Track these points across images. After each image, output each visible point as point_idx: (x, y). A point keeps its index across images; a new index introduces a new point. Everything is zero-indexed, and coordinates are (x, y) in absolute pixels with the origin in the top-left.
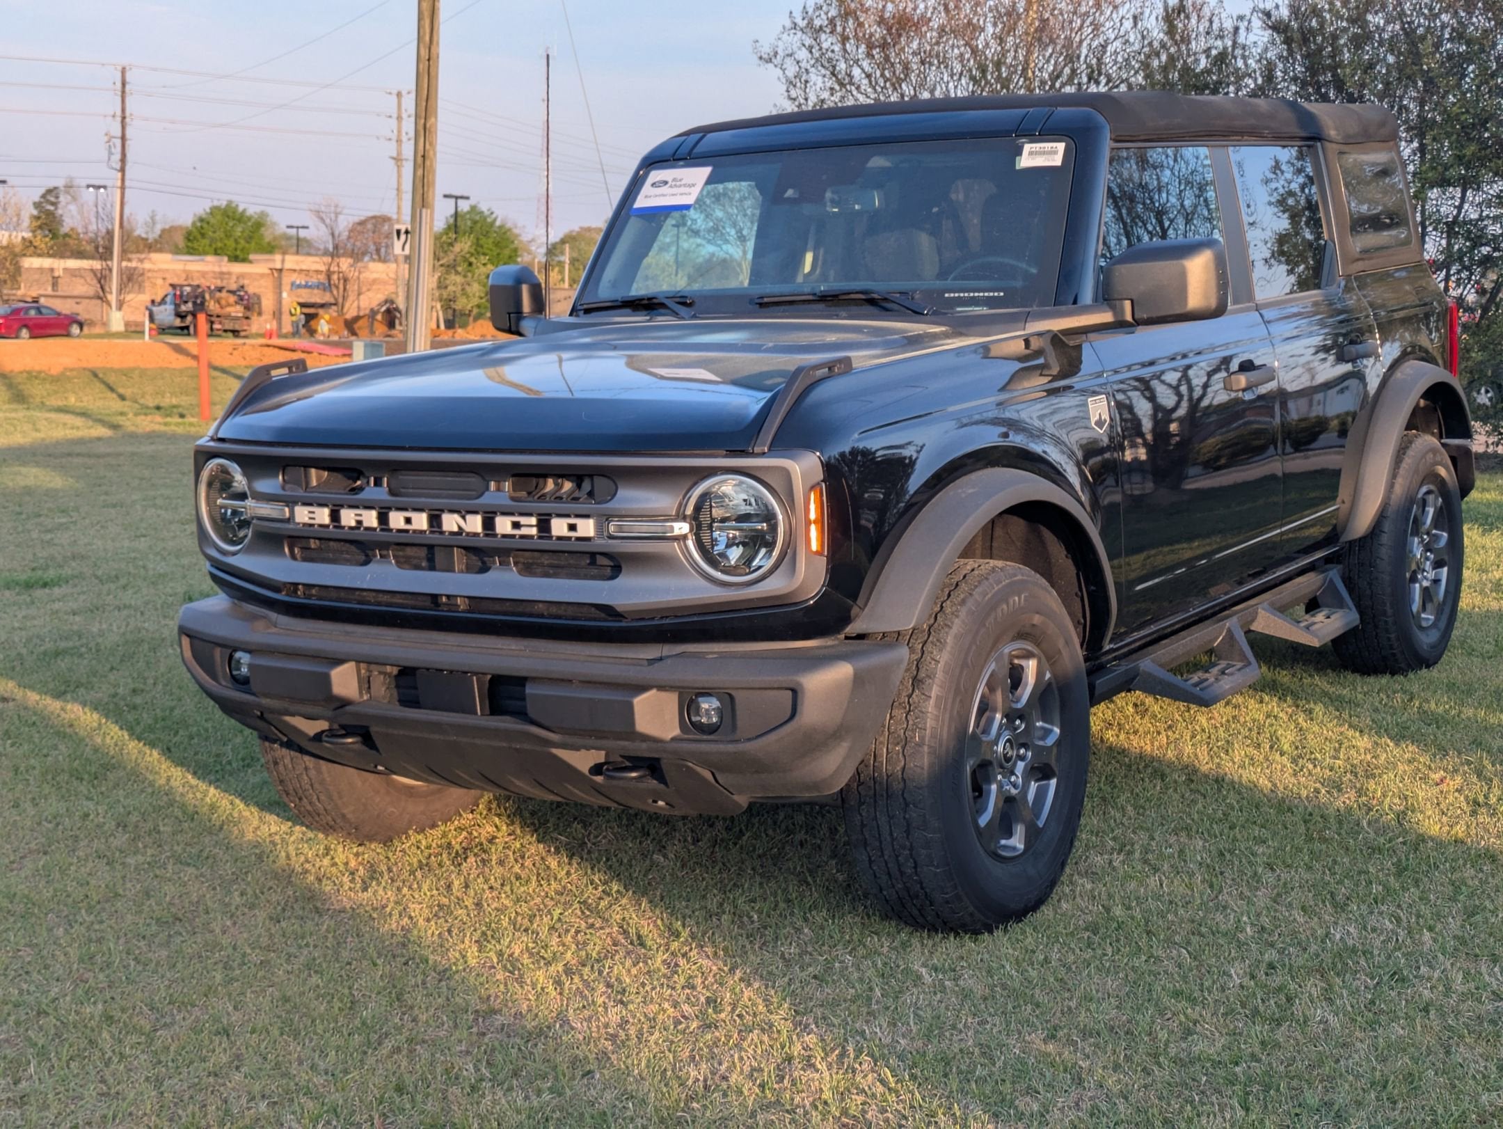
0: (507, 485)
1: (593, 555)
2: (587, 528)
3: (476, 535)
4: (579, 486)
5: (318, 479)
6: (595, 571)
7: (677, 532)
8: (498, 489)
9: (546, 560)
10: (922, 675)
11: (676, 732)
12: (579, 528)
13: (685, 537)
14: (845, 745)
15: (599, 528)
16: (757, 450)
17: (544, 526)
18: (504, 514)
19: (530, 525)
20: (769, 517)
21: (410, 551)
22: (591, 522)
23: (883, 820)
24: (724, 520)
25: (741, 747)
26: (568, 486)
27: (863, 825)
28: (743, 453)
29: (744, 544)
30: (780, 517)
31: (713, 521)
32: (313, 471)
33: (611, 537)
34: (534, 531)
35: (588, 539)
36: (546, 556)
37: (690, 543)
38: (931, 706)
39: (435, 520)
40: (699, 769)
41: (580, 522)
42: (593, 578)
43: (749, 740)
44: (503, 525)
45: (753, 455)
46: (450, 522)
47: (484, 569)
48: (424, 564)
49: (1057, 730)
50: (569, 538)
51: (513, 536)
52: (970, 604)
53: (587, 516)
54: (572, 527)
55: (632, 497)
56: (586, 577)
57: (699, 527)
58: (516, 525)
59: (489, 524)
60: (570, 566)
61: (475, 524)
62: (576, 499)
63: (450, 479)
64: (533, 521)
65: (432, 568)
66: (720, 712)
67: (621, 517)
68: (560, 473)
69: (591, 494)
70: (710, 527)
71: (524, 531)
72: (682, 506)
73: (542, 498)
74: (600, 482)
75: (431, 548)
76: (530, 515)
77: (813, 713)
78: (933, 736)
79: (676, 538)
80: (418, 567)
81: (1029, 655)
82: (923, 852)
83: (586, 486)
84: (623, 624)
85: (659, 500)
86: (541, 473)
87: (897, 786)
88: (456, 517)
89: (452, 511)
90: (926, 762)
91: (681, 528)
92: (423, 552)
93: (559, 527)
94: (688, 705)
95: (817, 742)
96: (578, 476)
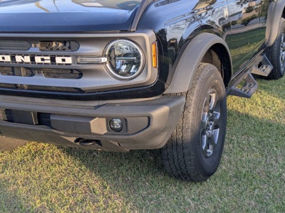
0: (38, 45)
1: (72, 70)
2: (69, 60)
3: (28, 63)
4: (65, 45)
6: (72, 75)
7: (103, 61)
8: (35, 47)
9: (54, 71)
10: (187, 105)
11: (106, 131)
12: (66, 60)
13: (106, 63)
14: (166, 133)
15: (73, 60)
16: (132, 30)
17: (53, 59)
18: (38, 56)
19: (48, 60)
20: (136, 55)
21: (5, 69)
22: (70, 58)
23: (175, 153)
24: (120, 56)
25: (130, 137)
26: (61, 44)
27: (168, 154)
28: (126, 31)
29: (127, 64)
30: (141, 54)
31: (115, 56)
33: (78, 64)
34: (49, 62)
35: (69, 64)
37: (108, 65)
38: (190, 116)
39: (13, 58)
40: (114, 143)
41: (66, 58)
42: (72, 78)
43: (133, 134)
44: (38, 60)
45: (130, 32)
46: (19, 59)
47: (32, 75)
48: (11, 73)
49: (219, 114)
50: (63, 64)
51: (42, 64)
52: (200, 79)
53: (69, 56)
54: (64, 60)
55: (85, 49)
56: (69, 77)
57: (110, 58)
58: (43, 60)
59: (33, 59)
60: (63, 73)
61: (27, 59)
62: (64, 50)
63: (18, 43)
64: (49, 58)
65: (14, 75)
66: (121, 124)
67: (82, 56)
68: (58, 40)
69: (69, 48)
70: (115, 58)
71: (46, 62)
72: (104, 52)
73: (52, 49)
74: (73, 43)
75: (13, 68)
76: (47, 56)
77: (155, 124)
78: (192, 125)
79: (103, 63)
80: (9, 74)
81: (214, 92)
82: (189, 163)
83: (68, 44)
85: (96, 50)
86: (50, 40)
87: (180, 142)
88: (20, 57)
89: (19, 55)
90: (190, 134)
91: (104, 60)
92: (10, 69)
93: (58, 60)
94: (110, 122)
95: (156, 133)
96: (64, 41)
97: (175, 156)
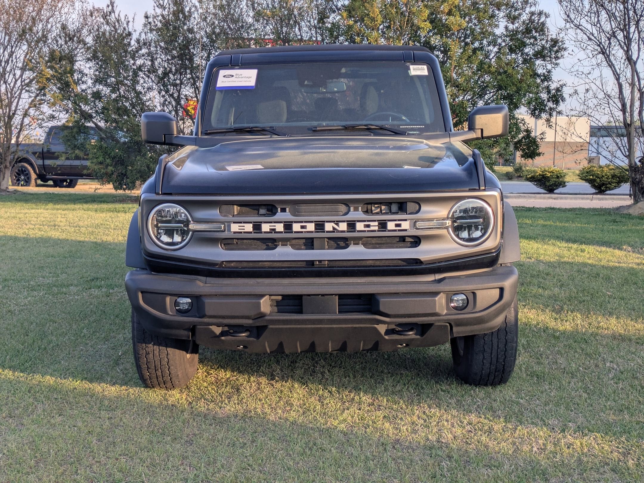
0: (360, 208)
1: (404, 237)
2: (406, 225)
3: (343, 232)
5: (237, 209)
7: (447, 225)
8: (356, 210)
9: (374, 241)
11: (445, 311)
12: (402, 225)
15: (411, 225)
16: (481, 188)
17: (382, 225)
18: (361, 221)
19: (374, 226)
20: (485, 216)
22: (408, 222)
28: (476, 190)
30: (491, 215)
32: (235, 206)
33: (418, 229)
34: (376, 228)
35: (406, 230)
36: (375, 239)
37: (450, 230)
39: (319, 226)
40: (449, 326)
41: (402, 223)
43: (481, 311)
44: (360, 226)
45: (480, 190)
46: (329, 227)
47: (345, 247)
50: (395, 231)
51: (365, 232)
53: (406, 220)
54: (398, 225)
55: (427, 211)
56: (397, 247)
58: (367, 226)
59: (352, 226)
60: (387, 243)
61: (343, 227)
64: (376, 223)
65: (312, 248)
66: (466, 301)
67: (423, 220)
71: (371, 228)
72: (449, 213)
74: (409, 205)
75: (312, 239)
76: (375, 221)
79: (446, 228)
80: (300, 249)
84: (423, 266)
88: (333, 224)
89: (330, 222)
91: (449, 223)
93: (391, 226)
94: (450, 299)
97: (495, 346)
